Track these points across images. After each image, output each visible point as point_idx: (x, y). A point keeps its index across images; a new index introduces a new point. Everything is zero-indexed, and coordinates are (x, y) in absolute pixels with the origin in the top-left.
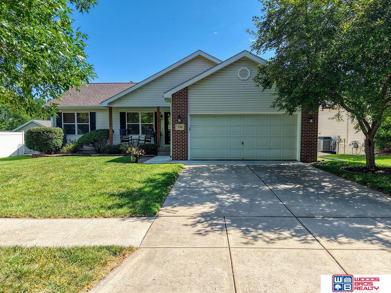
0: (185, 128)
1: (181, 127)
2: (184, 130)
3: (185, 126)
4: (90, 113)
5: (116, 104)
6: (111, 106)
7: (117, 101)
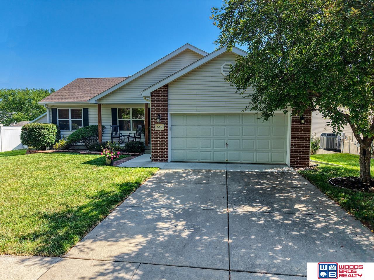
0: (165, 128)
1: (161, 127)
2: (164, 130)
3: (165, 126)
4: (83, 109)
5: (105, 101)
6: (99, 103)
7: (106, 98)
